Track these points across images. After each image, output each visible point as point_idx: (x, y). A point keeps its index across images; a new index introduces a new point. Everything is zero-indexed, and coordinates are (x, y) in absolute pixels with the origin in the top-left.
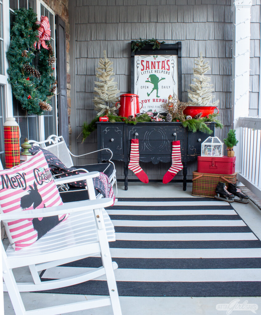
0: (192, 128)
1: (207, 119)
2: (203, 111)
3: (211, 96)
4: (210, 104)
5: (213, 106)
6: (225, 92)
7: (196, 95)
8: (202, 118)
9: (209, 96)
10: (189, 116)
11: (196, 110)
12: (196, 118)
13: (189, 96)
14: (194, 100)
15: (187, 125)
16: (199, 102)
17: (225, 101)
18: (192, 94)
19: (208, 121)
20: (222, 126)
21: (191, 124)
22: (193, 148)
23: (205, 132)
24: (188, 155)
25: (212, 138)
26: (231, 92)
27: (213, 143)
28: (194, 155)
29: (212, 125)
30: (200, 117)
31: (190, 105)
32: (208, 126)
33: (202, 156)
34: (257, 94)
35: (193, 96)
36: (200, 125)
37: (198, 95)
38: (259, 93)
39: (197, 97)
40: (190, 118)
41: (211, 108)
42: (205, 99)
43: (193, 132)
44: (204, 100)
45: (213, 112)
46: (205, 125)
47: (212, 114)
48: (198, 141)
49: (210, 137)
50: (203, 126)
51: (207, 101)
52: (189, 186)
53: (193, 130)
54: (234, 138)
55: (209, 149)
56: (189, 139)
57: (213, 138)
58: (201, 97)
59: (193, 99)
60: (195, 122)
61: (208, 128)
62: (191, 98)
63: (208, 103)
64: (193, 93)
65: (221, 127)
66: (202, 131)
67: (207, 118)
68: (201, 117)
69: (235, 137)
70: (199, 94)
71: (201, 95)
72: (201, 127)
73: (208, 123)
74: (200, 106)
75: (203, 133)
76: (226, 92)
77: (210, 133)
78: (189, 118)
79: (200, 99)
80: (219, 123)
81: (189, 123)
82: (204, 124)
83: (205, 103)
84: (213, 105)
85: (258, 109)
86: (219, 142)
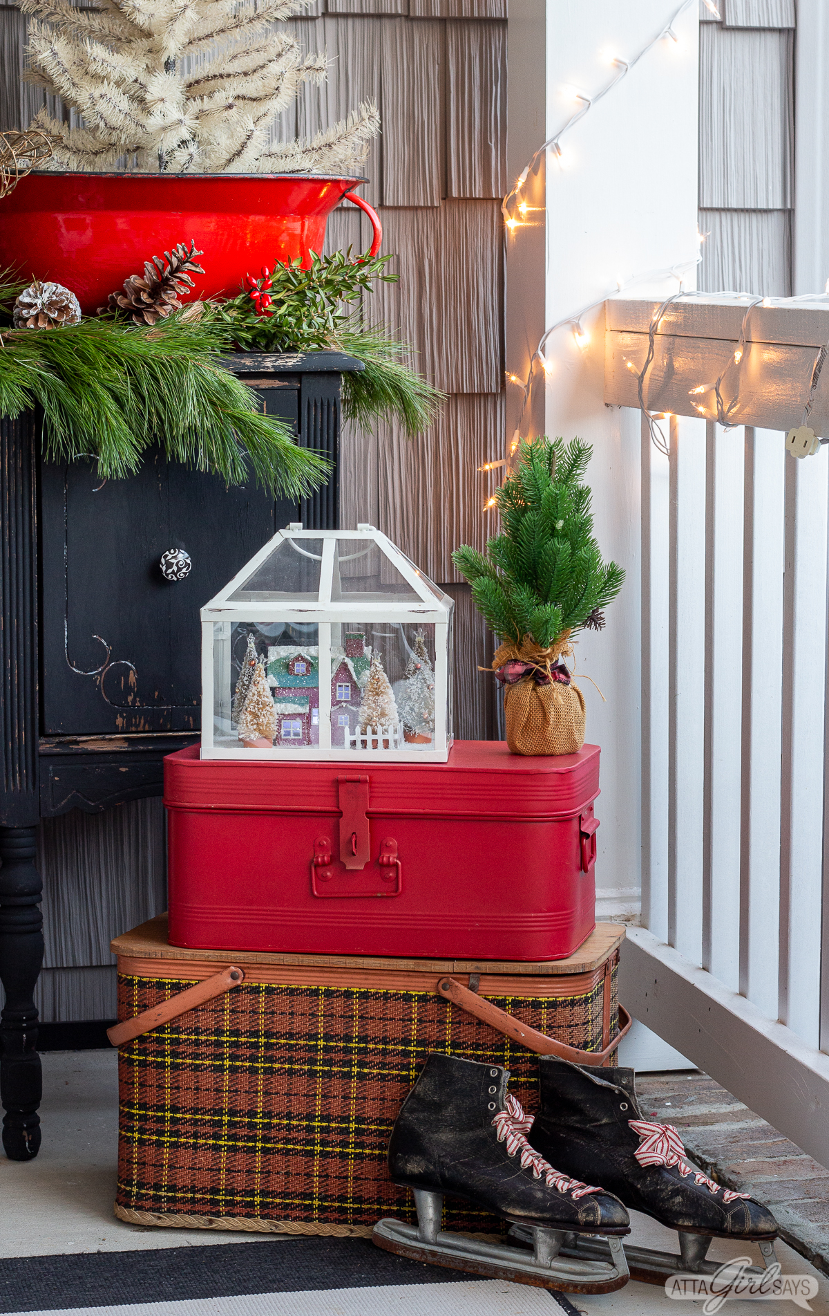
0: (88, 428)
1: (254, 320)
2: (203, 225)
3: (292, 58)
4: (276, 147)
5: (317, 172)
6: (428, 19)
7: (116, 43)
8: (197, 306)
9: (259, 59)
10: (51, 289)
11: (121, 224)
12: (133, 314)
13: (44, 57)
14: (102, 106)
15: (29, 392)
16: (153, 122)
17: (429, 118)
18: (76, 38)
19: (268, 340)
20: (417, 404)
21: (72, 380)
22: (99, 657)
23: (242, 474)
24: (45, 746)
25: (316, 546)
26: (502, 22)
27: (335, 598)
28: (113, 744)
29: (314, 389)
30: (170, 298)
31: (58, 162)
32: (271, 403)
33: (211, 750)
34: (772, 47)
35: (82, 62)
36: (179, 389)
37: (145, 44)
38: (790, 35)
39: (126, 65)
40: (64, 310)
41: (297, 198)
42: (221, 98)
43: (104, 470)
44: (207, 104)
45: (316, 239)
46: (240, 389)
47: (305, 265)
48: (155, 575)
49: (295, 531)
50: (216, 400)
51: (244, 118)
52: (78, 1101)
53: (94, 448)
54: (578, 533)
55: (287, 666)
56: (59, 553)
57: (329, 538)
58: (168, 66)
59: (83, 95)
60: (115, 359)
61: (266, 423)
62: (62, 81)
63: (259, 135)
64: (83, 19)
65: (406, 406)
66: (203, 464)
67: (253, 306)
68: (186, 300)
69: (584, 526)
70: (149, 35)
71: (172, 46)
72: (190, 413)
73: (269, 363)
74: (173, 169)
75: (213, 480)
76: (443, 21)
77: (296, 487)
78: (51, 304)
79: (167, 89)
80: (391, 366)
81: (54, 367)
82: (226, 377)
83: (224, 143)
84: (312, 166)
85: (789, 214)
86: (403, 590)
